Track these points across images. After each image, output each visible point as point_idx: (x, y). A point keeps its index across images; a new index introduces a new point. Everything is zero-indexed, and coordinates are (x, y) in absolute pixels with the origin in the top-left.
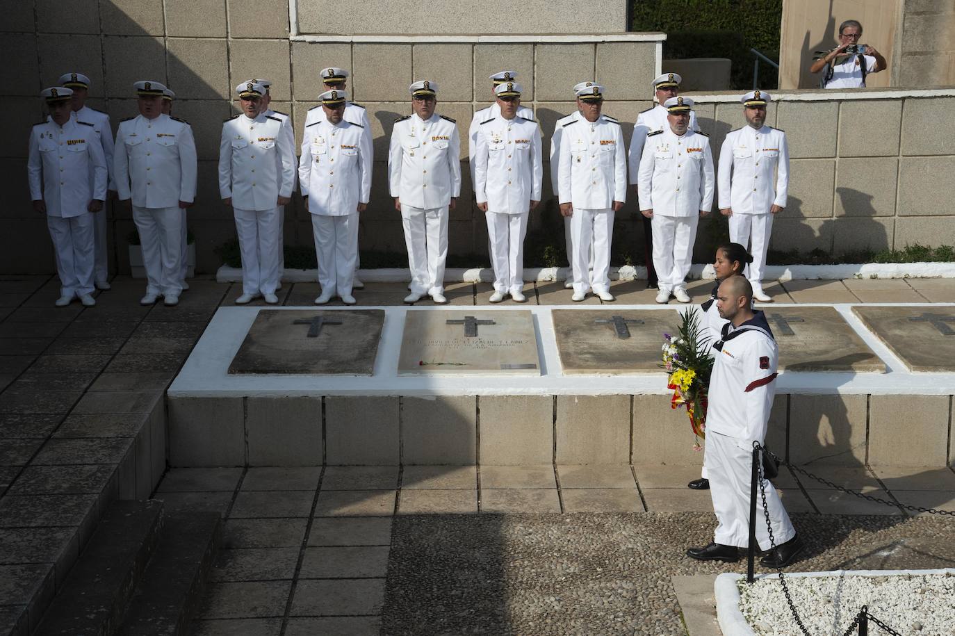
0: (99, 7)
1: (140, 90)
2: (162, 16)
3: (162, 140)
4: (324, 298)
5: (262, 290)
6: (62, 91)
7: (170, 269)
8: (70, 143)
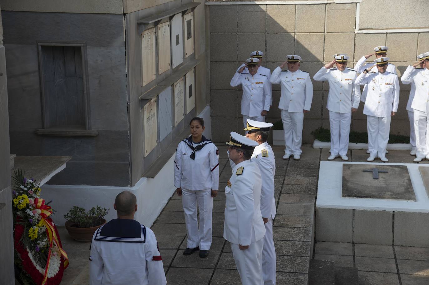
0: (266, 20)
1: (289, 59)
2: (294, 23)
3: (299, 81)
4: (371, 158)
5: (340, 154)
6: (255, 60)
7: (297, 143)
8: (257, 83)
